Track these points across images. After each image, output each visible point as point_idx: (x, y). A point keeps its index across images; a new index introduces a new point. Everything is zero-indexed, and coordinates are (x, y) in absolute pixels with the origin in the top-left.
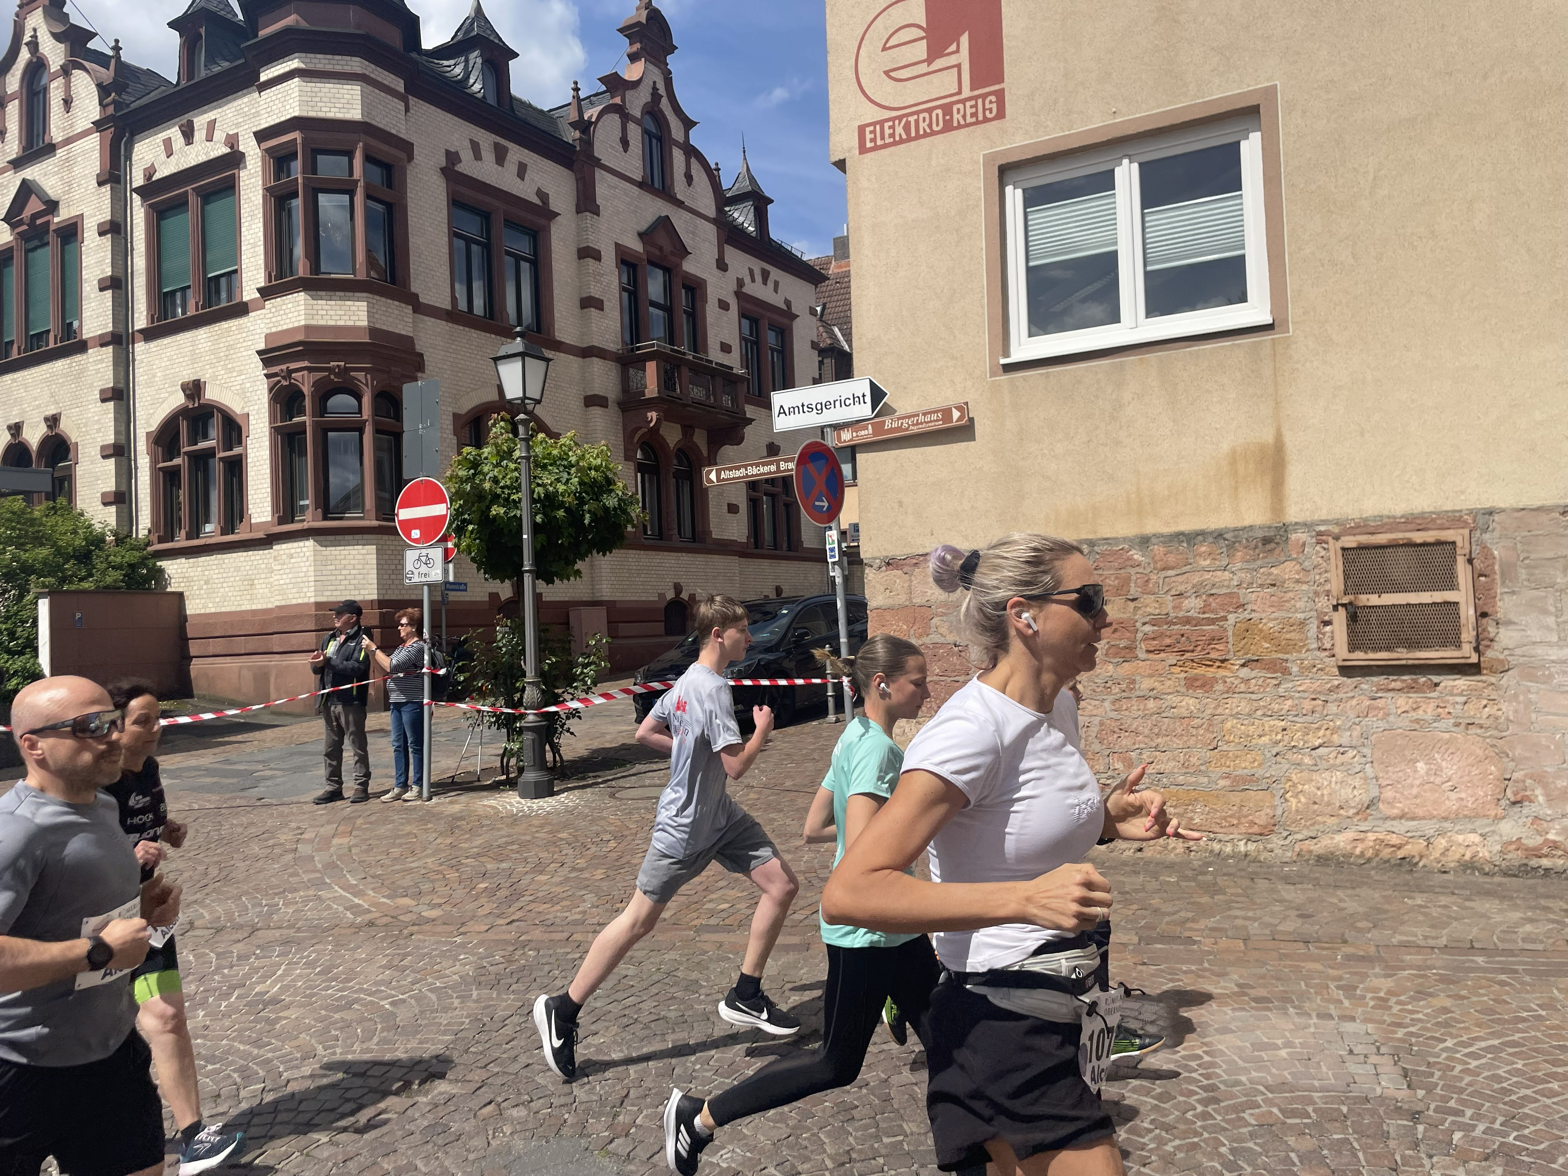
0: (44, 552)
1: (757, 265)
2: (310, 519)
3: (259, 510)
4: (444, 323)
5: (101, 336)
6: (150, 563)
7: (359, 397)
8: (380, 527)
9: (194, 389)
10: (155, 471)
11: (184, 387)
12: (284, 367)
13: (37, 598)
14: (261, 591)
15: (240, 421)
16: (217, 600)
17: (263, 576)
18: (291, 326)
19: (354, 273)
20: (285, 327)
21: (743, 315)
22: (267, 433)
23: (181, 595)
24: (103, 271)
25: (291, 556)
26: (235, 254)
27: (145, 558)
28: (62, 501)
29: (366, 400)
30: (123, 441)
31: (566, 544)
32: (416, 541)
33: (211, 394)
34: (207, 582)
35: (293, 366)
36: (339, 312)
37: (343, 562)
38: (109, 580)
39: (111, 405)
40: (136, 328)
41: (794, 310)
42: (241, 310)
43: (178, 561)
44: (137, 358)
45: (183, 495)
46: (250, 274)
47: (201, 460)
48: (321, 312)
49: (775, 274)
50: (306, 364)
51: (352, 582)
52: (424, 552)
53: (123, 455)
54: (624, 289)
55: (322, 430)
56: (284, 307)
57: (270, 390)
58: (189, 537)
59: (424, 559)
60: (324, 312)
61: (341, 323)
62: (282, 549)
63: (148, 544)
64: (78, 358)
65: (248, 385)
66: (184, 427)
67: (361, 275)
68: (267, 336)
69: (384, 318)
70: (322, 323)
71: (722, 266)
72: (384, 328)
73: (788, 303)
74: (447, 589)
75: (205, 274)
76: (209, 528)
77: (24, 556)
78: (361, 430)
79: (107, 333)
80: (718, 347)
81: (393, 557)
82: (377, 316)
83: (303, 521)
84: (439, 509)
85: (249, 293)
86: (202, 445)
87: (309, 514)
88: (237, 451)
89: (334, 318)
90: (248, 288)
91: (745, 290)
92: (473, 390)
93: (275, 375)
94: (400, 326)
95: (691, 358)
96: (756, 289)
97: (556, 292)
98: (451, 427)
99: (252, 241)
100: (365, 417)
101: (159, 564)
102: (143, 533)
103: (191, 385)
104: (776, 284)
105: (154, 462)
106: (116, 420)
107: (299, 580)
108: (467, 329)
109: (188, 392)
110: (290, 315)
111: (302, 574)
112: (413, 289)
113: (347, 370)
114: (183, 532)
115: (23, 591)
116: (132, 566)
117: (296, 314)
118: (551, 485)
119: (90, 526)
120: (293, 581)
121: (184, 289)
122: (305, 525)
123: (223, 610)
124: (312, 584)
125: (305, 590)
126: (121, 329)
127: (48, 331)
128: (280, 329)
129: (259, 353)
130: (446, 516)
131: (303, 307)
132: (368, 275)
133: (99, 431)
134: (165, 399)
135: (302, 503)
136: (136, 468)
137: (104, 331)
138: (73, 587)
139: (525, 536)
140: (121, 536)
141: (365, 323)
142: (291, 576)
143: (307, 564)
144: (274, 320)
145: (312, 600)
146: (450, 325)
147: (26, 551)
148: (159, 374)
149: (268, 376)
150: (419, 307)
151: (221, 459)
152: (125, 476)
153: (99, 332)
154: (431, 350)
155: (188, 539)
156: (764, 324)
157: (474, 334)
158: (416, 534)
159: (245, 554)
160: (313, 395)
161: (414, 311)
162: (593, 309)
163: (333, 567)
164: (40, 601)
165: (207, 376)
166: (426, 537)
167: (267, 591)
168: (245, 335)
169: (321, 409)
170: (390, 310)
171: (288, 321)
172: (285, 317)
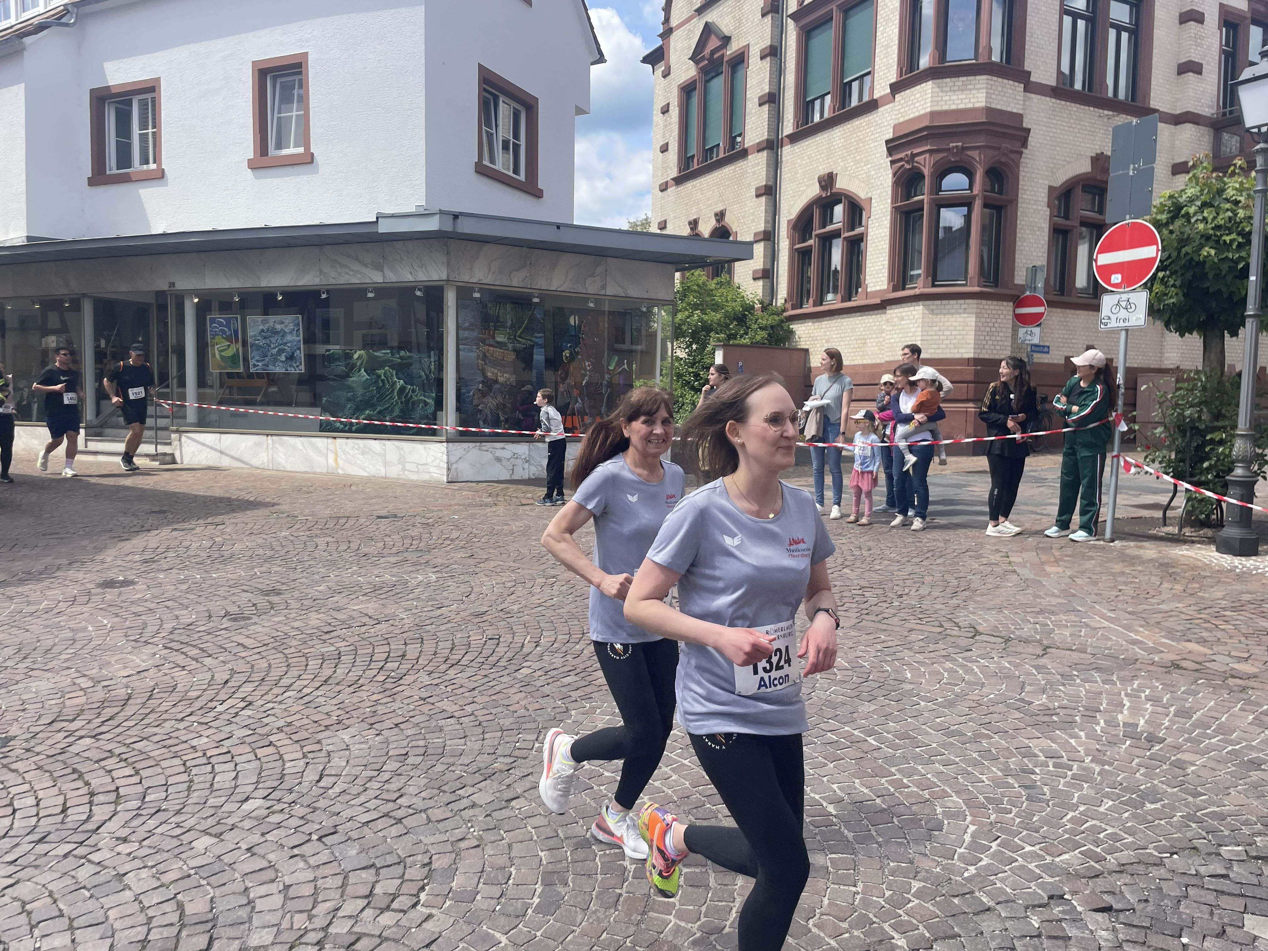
0: (718, 315)
2: (920, 287)
3: (874, 280)
4: (1048, 99)
5: (758, 144)
6: (785, 325)
7: (971, 175)
8: (980, 291)
9: (828, 181)
10: (793, 251)
11: (820, 180)
12: (909, 152)
13: (714, 349)
14: (872, 349)
15: (863, 204)
17: (874, 336)
18: (917, 114)
19: (976, 59)
20: (912, 116)
22: (889, 213)
23: (807, 351)
25: (902, 319)
26: (869, 57)
27: (782, 321)
28: (724, 277)
29: (979, 177)
30: (770, 228)
32: (1116, 285)
33: (841, 184)
35: (916, 151)
36: (960, 97)
37: (946, 324)
38: (758, 338)
39: (763, 199)
42: (872, 106)
43: (806, 324)
44: (784, 159)
45: (813, 272)
46: (883, 73)
47: (827, 240)
48: (944, 98)
50: (928, 147)
51: (953, 341)
52: (1125, 297)
53: (769, 240)
54: (1223, 51)
55: (938, 206)
56: (913, 97)
57: (894, 175)
58: (815, 304)
59: (1124, 304)
60: (948, 98)
61: (962, 106)
62: (894, 313)
63: (784, 311)
64: (740, 164)
65: (873, 173)
66: (817, 213)
67: (982, 60)
68: (895, 127)
69: (999, 98)
70: (945, 108)
72: (999, 107)
74: (1032, 351)
75: (842, 79)
76: (830, 296)
77: (706, 318)
78: (971, 205)
79: (763, 141)
81: (989, 320)
82: (993, 96)
83: (916, 288)
84: (1149, 252)
85: (881, 89)
86: (829, 228)
87: (921, 281)
88: (858, 230)
89: (956, 102)
90: (878, 86)
92: (1069, 163)
93: (901, 160)
94: (1012, 105)
97: (1155, 60)
98: (1046, 200)
99: (885, 43)
100: (975, 193)
101: (791, 326)
102: (781, 302)
103: (825, 178)
105: (792, 244)
106: (766, 212)
108: (1068, 104)
109: (823, 183)
110: (917, 105)
111: (910, 334)
112: (1026, 69)
113: (964, 149)
114: (811, 301)
115: (705, 344)
116: (772, 327)
117: (923, 102)
119: (744, 296)
121: (822, 96)
122: (917, 291)
126: (773, 137)
127: (719, 144)
128: (907, 118)
129: (887, 142)
130: (1154, 259)
131: (930, 95)
132: (989, 59)
133: (753, 221)
134: (804, 191)
135: (913, 273)
136: (779, 249)
137: (761, 139)
138: (737, 342)
139: (1253, 278)
140: (765, 304)
141: (983, 105)
142: (900, 335)
143: (916, 325)
144: (902, 110)
146: (1053, 100)
147: (706, 314)
148: (800, 171)
149: (892, 162)
150: (1030, 87)
151: (845, 238)
152: (769, 257)
153: (757, 141)
154: (1034, 126)
155: (814, 306)
157: (1075, 108)
158: (1117, 278)
159: (860, 317)
160: (932, 175)
161: (1026, 90)
162: (1190, 74)
163: (937, 328)
164: (718, 351)
165: (839, 168)
166: (1128, 281)
167: (876, 348)
168: (873, 129)
169: (937, 187)
170: (1004, 90)
171: (915, 110)
172: (912, 107)
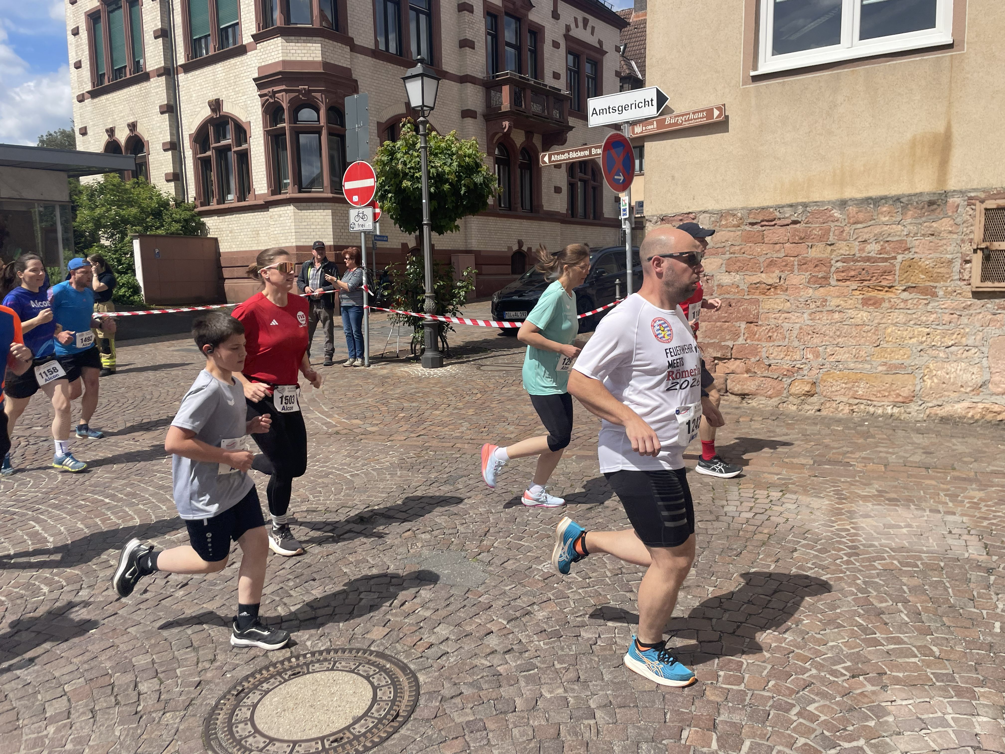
0: (134, 211)
1: (580, 15)
2: (290, 192)
3: (259, 186)
4: (370, 58)
5: (158, 70)
6: (197, 219)
7: (317, 111)
8: (333, 198)
9: (216, 105)
10: (196, 160)
11: (210, 104)
12: (270, 89)
13: (132, 239)
14: (263, 238)
15: (245, 127)
16: (238, 243)
17: (264, 228)
18: (273, 61)
19: (312, 24)
20: (270, 62)
21: (569, 51)
22: (262, 135)
23: (216, 240)
24: (156, 25)
25: (280, 216)
26: (237, 13)
27: (194, 216)
28: (142, 178)
29: (322, 112)
30: (175, 140)
31: (451, 207)
32: (355, 203)
33: (227, 108)
34: (231, 232)
35: (276, 89)
36: (303, 51)
37: (312, 220)
38: (173, 229)
39: (166, 115)
40: (178, 64)
41: (605, 48)
42: (242, 50)
43: (213, 218)
44: (180, 84)
45: (214, 176)
46: (246, 25)
47: (223, 152)
48: (292, 51)
49: (593, 21)
50: (284, 87)
51: (318, 233)
52: (361, 211)
53: (176, 149)
54: (489, 34)
55: (297, 133)
56: (269, 48)
57: (263, 106)
58: (219, 203)
59: (361, 215)
60: (294, 51)
61: (305, 59)
62: (274, 211)
63: (195, 207)
64: (144, 84)
65: (249, 102)
66: (211, 130)
67: (317, 25)
68: (259, 69)
69: (332, 55)
70: (293, 59)
71: (555, 15)
72: (332, 62)
73: (600, 42)
74: (376, 240)
75: (218, 26)
76: (230, 197)
77: (123, 213)
78: (319, 133)
79: (161, 68)
80: (552, 75)
81: (342, 218)
82: (327, 54)
83: (287, 193)
84: (369, 182)
85: (247, 39)
86: (223, 143)
87: (290, 189)
88: (244, 146)
89: (300, 55)
90: (246, 35)
91: (571, 33)
92: (390, 106)
93: (265, 95)
94: (342, 61)
95: (532, 83)
96: (579, 33)
97: (443, 36)
98: (376, 131)
100: (322, 124)
101: (202, 220)
102: (191, 200)
103: (214, 102)
104: (593, 28)
105: (195, 154)
106: (170, 126)
107: (286, 231)
108: (385, 63)
109: (213, 107)
110: (273, 54)
111: (287, 228)
112: (350, 35)
113: (310, 91)
114: (215, 200)
115: (124, 235)
116: (186, 221)
117: (276, 53)
118: (440, 167)
119: (160, 194)
120: (282, 232)
121: (206, 37)
122: (288, 196)
123: (241, 249)
124: (294, 234)
125: (290, 237)
126: (169, 65)
127: (126, 66)
128: (267, 63)
129: (255, 80)
130: (373, 187)
131: (280, 48)
132: (321, 25)
133: (160, 133)
134: (199, 111)
135: (285, 181)
136: (184, 158)
137: (159, 66)
138: (153, 233)
139: (424, 201)
140: (178, 202)
141: (320, 59)
142: (280, 228)
143: (290, 221)
144: (263, 57)
145: (294, 244)
146: (374, 60)
147: (124, 209)
148: (194, 95)
149: (261, 96)
150: (354, 48)
151: (234, 152)
152: (178, 163)
153: (156, 67)
154: (362, 78)
155: (218, 204)
156: (584, 58)
157: (390, 66)
158: (356, 198)
159: (252, 214)
160: (289, 109)
161: (351, 50)
162: (467, 48)
163: (306, 224)
164: (134, 241)
165: (224, 96)
166: (362, 201)
167: (267, 238)
168: (245, 68)
169: (294, 118)
170: (335, 50)
171: (271, 58)
172: (269, 55)
